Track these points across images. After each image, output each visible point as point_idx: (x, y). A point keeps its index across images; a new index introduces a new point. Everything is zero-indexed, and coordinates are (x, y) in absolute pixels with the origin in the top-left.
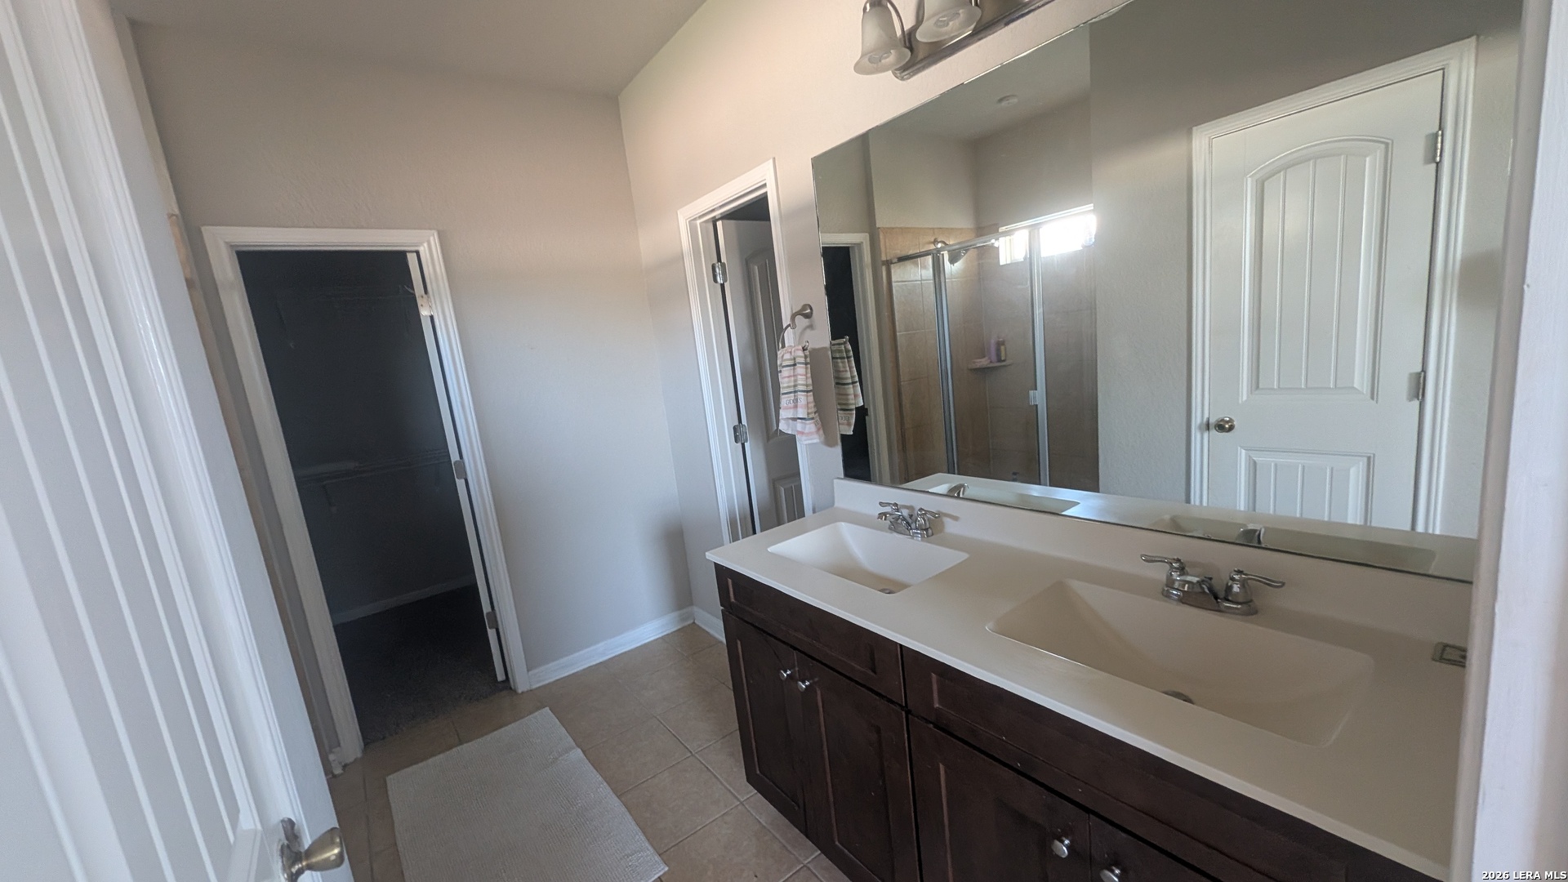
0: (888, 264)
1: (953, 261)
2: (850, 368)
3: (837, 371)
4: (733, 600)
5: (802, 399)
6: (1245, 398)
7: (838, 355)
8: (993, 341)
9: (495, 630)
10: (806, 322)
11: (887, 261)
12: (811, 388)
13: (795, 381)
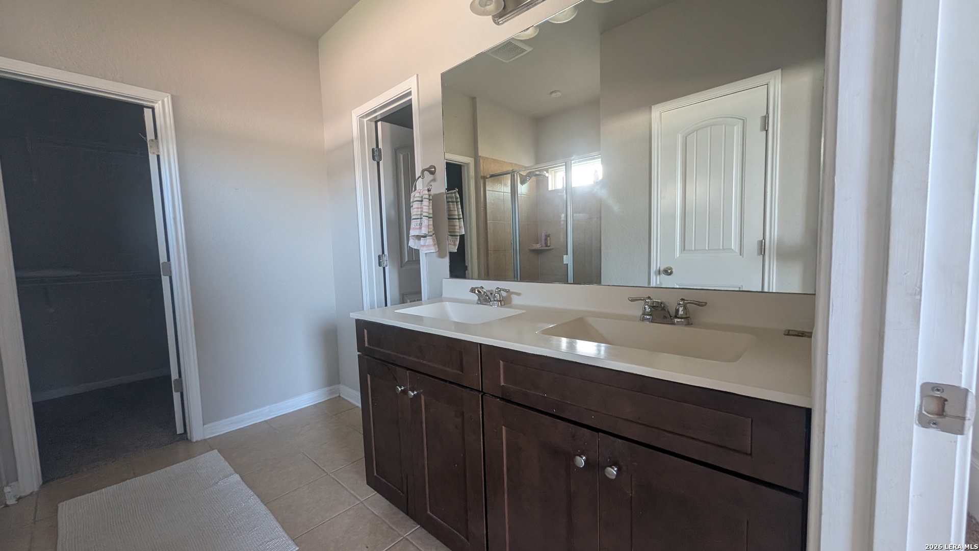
0: (484, 178)
1: (523, 183)
2: (458, 209)
3: (449, 210)
4: (366, 345)
5: (425, 221)
6: (678, 256)
7: (450, 200)
8: (543, 234)
9: (179, 393)
10: (431, 177)
11: (484, 177)
12: (431, 216)
13: (422, 211)
